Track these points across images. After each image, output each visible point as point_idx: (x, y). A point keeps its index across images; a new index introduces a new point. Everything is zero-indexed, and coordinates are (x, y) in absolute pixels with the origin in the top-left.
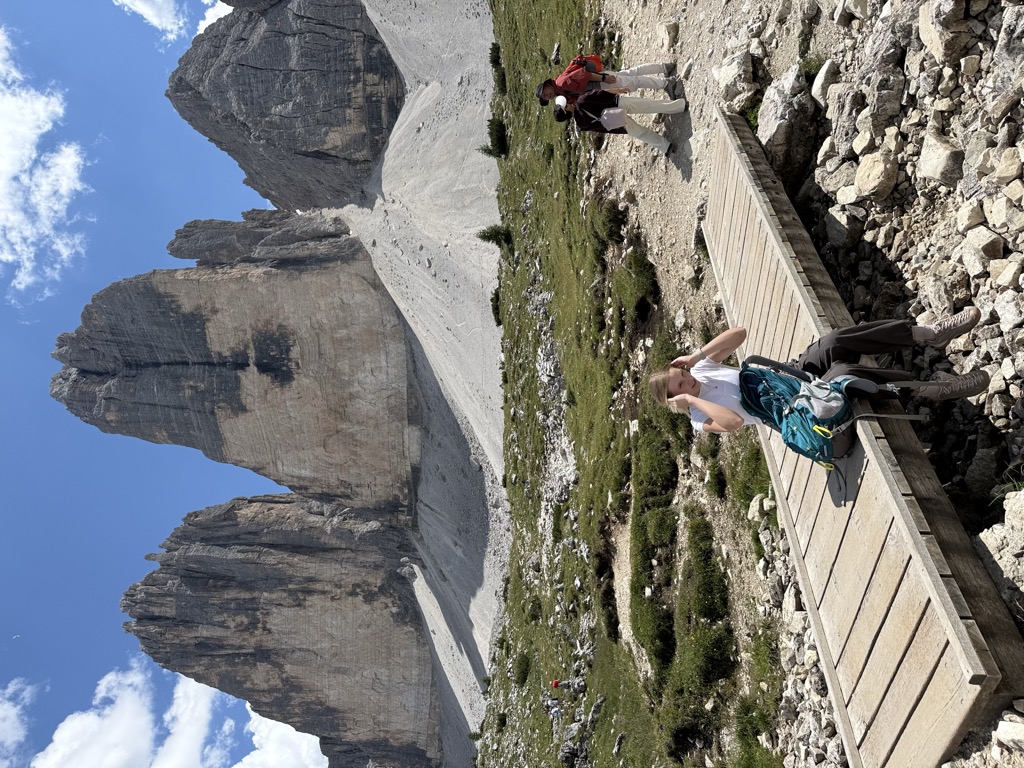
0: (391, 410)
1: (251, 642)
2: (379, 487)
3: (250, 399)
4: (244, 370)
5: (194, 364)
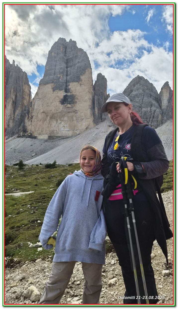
0: (53, 131)
2: (31, 127)
3: (56, 92)
4: (65, 91)
5: (67, 78)
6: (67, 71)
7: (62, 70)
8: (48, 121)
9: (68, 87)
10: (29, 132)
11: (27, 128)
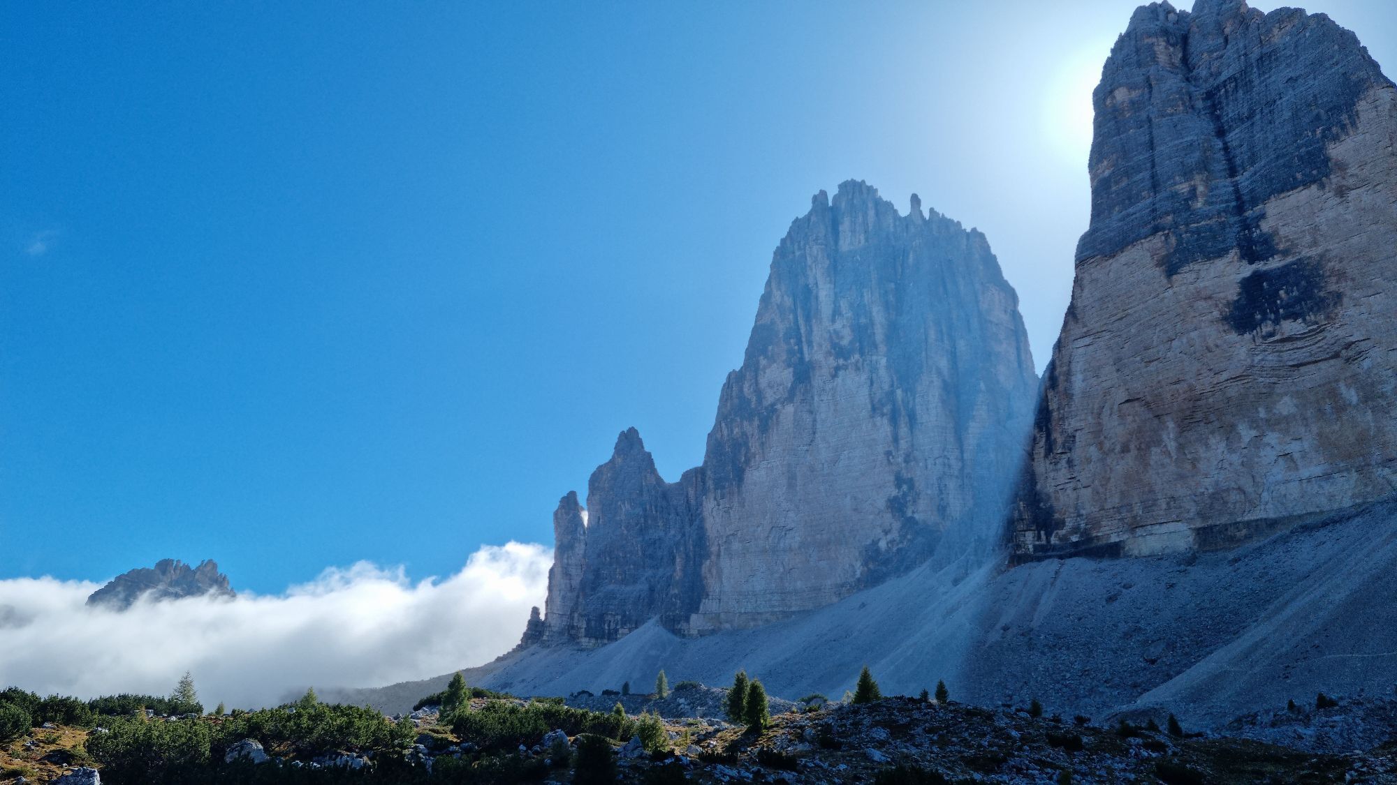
0: (1218, 496)
1: (818, 354)
2: (1073, 495)
3: (1191, 277)
4: (1242, 257)
5: (1236, 185)
6: (1226, 148)
7: (1197, 154)
8: (1172, 446)
9: (1258, 227)
10: (1069, 524)
11: (1051, 507)
